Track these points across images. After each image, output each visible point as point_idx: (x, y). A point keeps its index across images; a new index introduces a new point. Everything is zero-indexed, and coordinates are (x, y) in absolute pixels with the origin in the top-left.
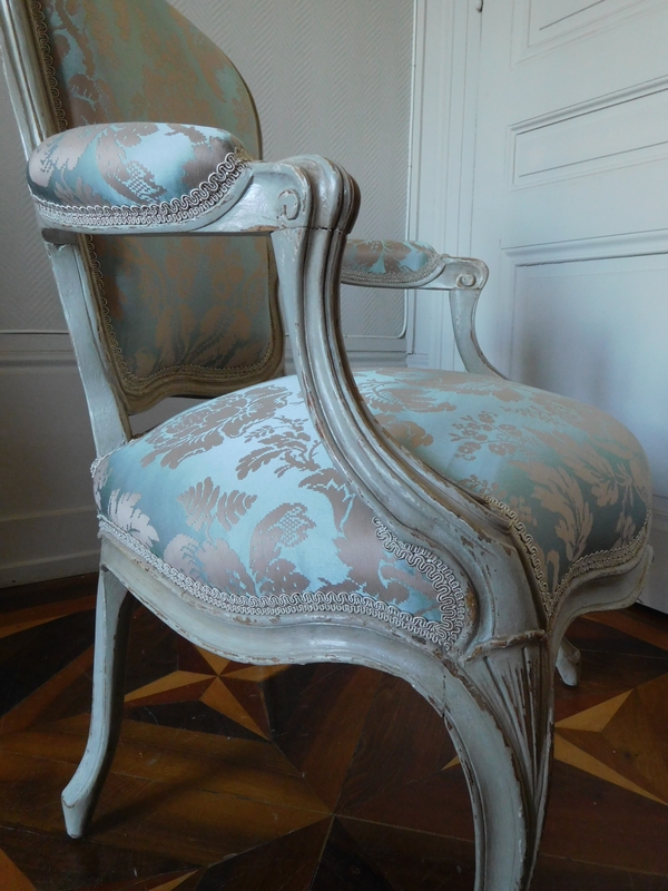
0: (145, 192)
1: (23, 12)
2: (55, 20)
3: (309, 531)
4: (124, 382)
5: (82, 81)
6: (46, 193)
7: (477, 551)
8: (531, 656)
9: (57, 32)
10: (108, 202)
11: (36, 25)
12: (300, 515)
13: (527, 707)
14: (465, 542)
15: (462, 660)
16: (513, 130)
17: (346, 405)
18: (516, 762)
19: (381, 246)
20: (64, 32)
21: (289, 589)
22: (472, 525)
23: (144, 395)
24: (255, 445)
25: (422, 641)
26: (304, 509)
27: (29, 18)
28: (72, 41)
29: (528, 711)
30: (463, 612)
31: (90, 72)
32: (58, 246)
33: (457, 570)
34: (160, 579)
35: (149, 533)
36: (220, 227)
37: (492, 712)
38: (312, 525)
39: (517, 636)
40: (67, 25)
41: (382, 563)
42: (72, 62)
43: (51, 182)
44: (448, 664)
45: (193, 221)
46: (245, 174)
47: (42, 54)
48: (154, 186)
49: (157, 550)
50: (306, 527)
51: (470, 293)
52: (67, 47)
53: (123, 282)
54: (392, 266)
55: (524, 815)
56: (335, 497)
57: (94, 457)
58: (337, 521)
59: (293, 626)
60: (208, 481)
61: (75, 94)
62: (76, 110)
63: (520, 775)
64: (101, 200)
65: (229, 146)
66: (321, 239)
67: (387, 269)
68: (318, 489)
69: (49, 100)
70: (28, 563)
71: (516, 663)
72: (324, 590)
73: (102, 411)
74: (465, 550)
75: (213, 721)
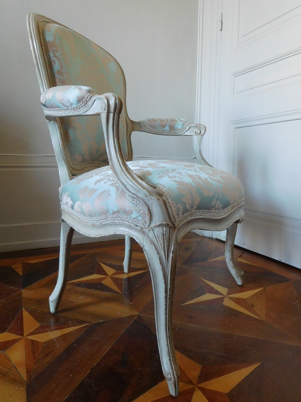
0: (68, 104)
1: (42, 54)
2: (52, 55)
3: (109, 197)
4: (71, 164)
5: (59, 72)
6: (45, 105)
7: (149, 199)
8: (165, 230)
9: (52, 58)
10: (60, 107)
11: (46, 57)
12: (108, 193)
13: (164, 244)
14: (146, 196)
15: (147, 230)
16: (234, 75)
17: (118, 161)
18: (160, 259)
19: (168, 121)
20: (54, 58)
21: (104, 214)
22: (148, 191)
23: (79, 169)
24: (102, 177)
25: (137, 226)
26: (109, 191)
27: (44, 55)
28: (56, 60)
29: (164, 245)
30: (147, 217)
31: (62, 69)
32: (50, 121)
33: (144, 205)
34: (73, 216)
35: (71, 203)
36: (88, 113)
37: (154, 245)
38: (110, 195)
39: (160, 223)
40: (55, 56)
41: (126, 204)
42: (56, 67)
43: (45, 103)
44: (143, 232)
45: (81, 112)
46: (93, 98)
47: (47, 65)
48: (70, 103)
49: (72, 207)
50: (109, 196)
51: (199, 136)
52: (55, 62)
53: (71, 132)
54: (172, 128)
55: (163, 275)
56: (117, 188)
57: (60, 186)
58: (117, 193)
59: (105, 225)
60: (86, 187)
61: (57, 76)
62: (57, 81)
63: (161, 263)
64: (58, 107)
65: (89, 91)
66: (111, 115)
67: (170, 128)
68: (114, 186)
69: (49, 79)
70: (48, 240)
71: (161, 231)
72: (113, 213)
73: (63, 171)
74: (146, 198)
75: (104, 288)
